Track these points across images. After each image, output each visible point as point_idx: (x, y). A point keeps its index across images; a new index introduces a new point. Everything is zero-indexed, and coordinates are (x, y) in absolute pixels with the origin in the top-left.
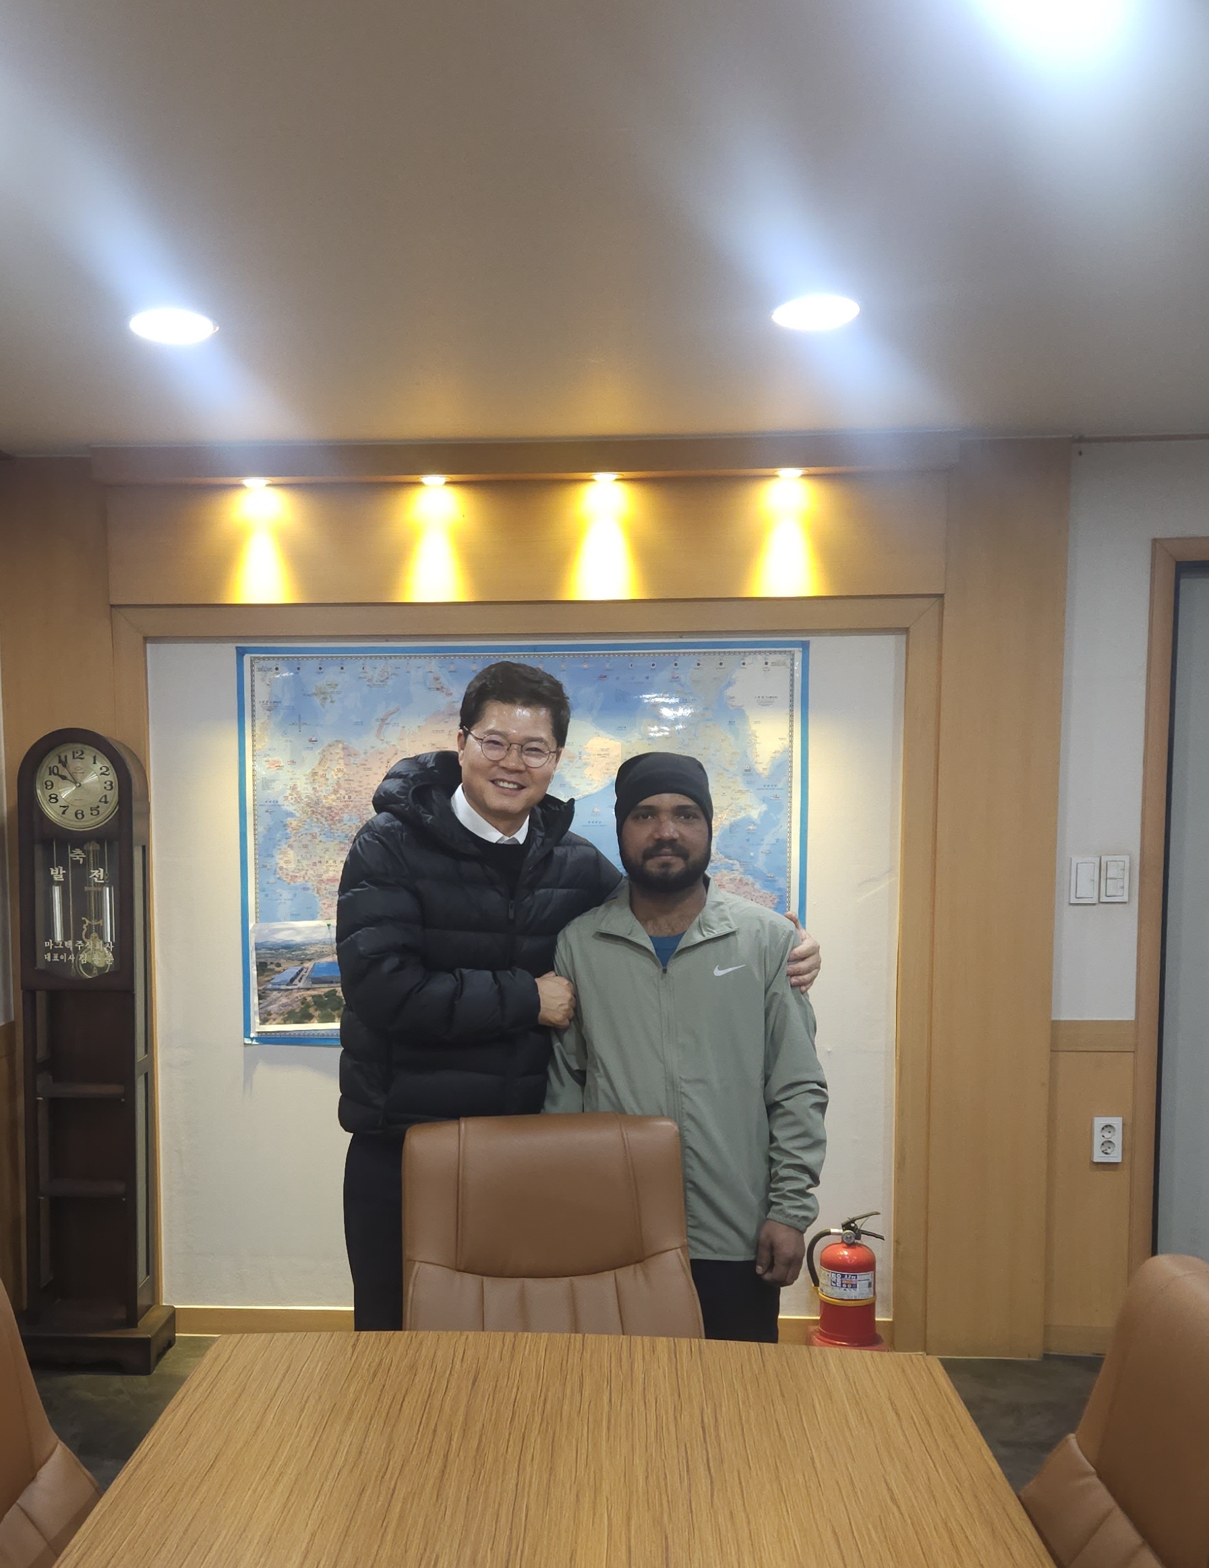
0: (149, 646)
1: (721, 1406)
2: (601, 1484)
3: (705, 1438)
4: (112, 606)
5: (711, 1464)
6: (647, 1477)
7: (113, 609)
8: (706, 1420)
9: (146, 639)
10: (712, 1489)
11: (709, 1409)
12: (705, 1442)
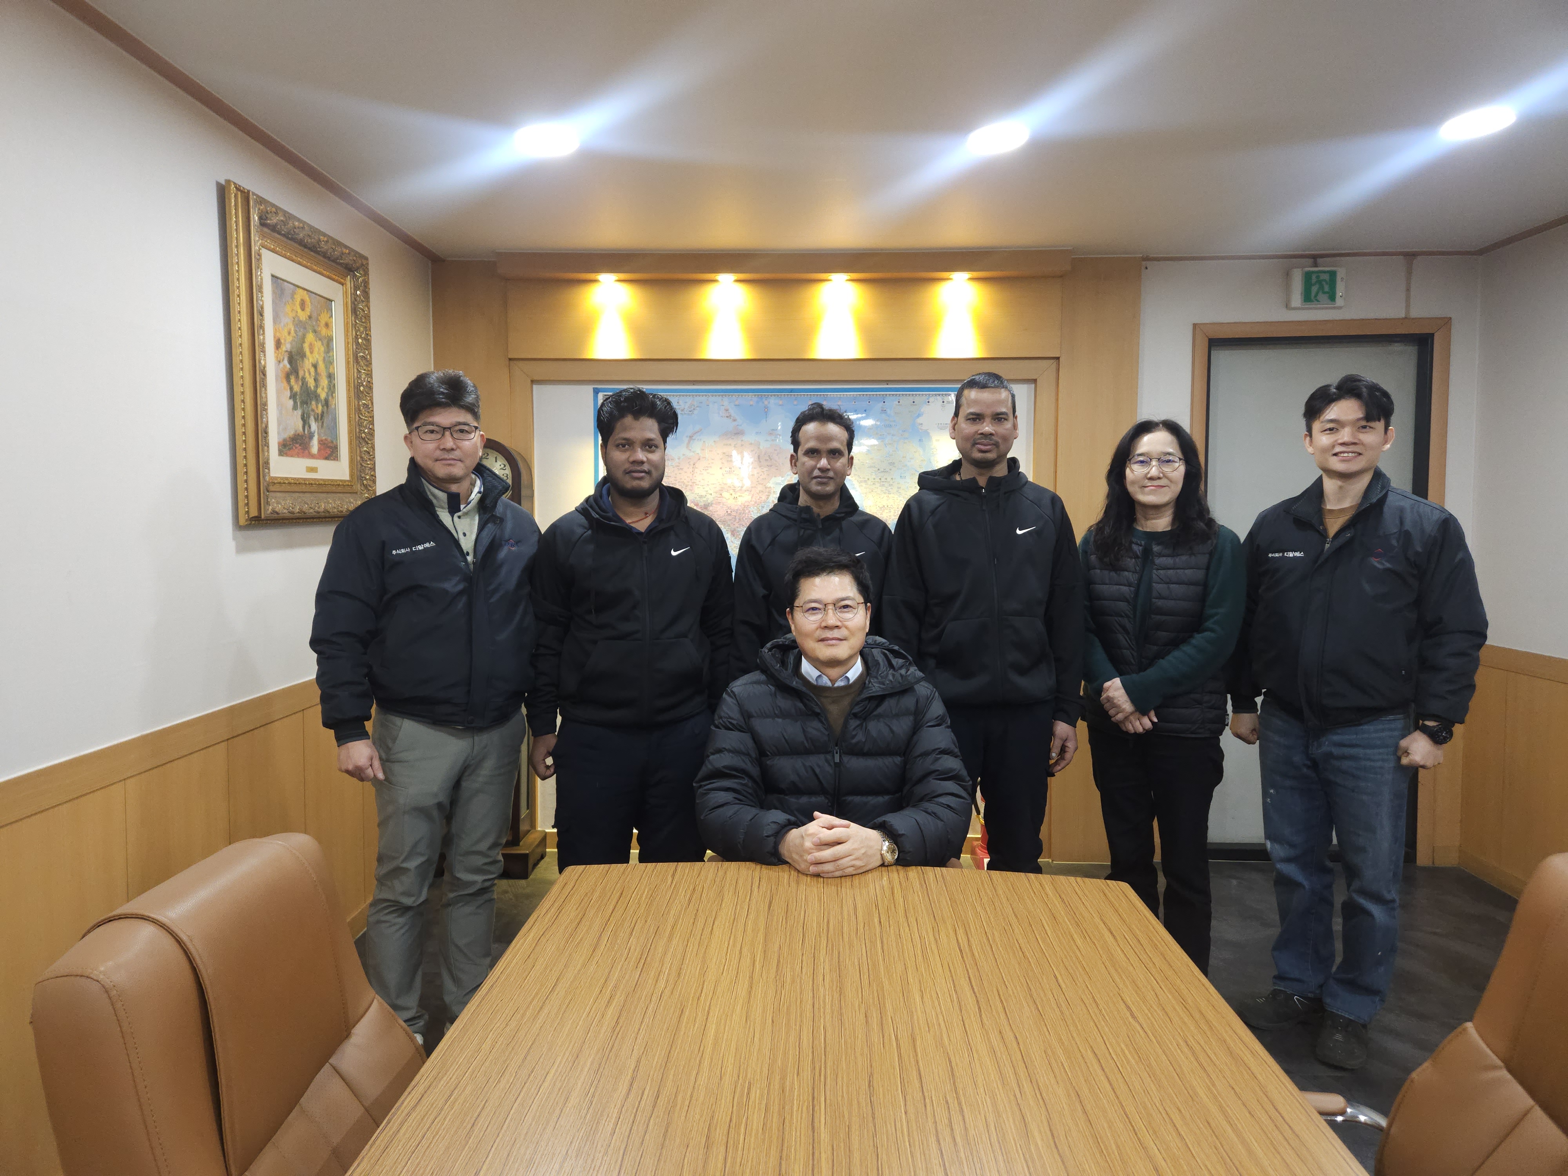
0: (535, 387)
1: (969, 927)
2: (884, 1004)
3: (963, 957)
4: (510, 359)
5: (974, 984)
6: (922, 998)
7: (511, 362)
8: (960, 939)
9: (533, 382)
10: (979, 1008)
11: (961, 931)
12: (964, 961)
